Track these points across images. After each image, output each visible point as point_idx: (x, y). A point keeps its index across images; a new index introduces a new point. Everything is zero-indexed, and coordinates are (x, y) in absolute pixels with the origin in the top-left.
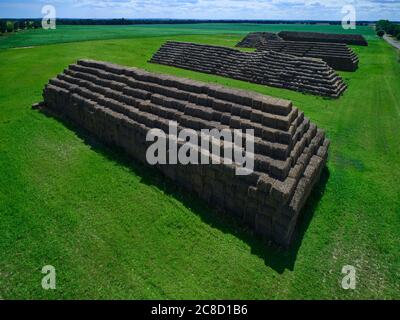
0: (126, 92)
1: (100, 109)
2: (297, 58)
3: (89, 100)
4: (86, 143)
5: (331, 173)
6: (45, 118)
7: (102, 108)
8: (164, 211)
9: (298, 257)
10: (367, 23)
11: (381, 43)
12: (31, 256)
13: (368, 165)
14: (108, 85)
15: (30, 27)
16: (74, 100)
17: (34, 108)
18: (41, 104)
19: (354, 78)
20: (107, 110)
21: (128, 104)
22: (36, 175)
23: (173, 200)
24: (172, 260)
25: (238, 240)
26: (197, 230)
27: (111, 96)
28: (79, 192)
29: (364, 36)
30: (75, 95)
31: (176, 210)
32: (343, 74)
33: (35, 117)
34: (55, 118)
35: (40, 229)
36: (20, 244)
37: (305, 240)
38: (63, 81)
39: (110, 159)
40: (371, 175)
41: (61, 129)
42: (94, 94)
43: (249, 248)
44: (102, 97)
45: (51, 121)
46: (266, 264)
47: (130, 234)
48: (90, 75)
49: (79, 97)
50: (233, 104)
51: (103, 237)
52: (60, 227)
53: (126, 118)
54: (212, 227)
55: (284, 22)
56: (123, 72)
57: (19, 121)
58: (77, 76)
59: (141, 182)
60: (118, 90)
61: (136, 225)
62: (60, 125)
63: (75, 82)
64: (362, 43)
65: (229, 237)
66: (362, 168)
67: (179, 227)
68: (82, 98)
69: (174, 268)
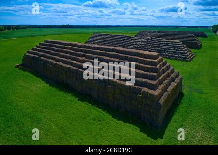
0: (71, 54)
1: (56, 64)
2: (166, 40)
3: (50, 60)
4: (47, 83)
5: (185, 95)
6: (23, 72)
7: (58, 63)
8: (91, 113)
9: (165, 132)
10: (207, 27)
11: (215, 37)
12: (16, 135)
13: (205, 91)
14: (61, 51)
15: (13, 29)
16: (42, 60)
17: (16, 67)
18: (21, 65)
19: (199, 52)
20: (61, 64)
21: (72, 60)
22: (18, 98)
23: (96, 108)
24: (95, 135)
25: (132, 126)
26: (110, 121)
27: (63, 56)
28: (43, 106)
29: (206, 33)
30: (42, 58)
31: (98, 113)
32: (193, 51)
33: (17, 72)
34: (29, 71)
35: (20, 123)
36: (9, 130)
37: (169, 125)
38: (35, 51)
39: (61, 90)
40: (207, 95)
41: (32, 77)
42: (53, 56)
43: (139, 129)
44: (58, 57)
45: (26, 73)
46: (148, 136)
47: (72, 124)
48: (52, 47)
49: (45, 59)
50: (129, 56)
51: (57, 126)
52: (32, 122)
53: (71, 67)
54: (118, 120)
55: (161, 26)
56: (70, 44)
57: (8, 73)
58: (44, 48)
59: (79, 100)
60: (67, 53)
61: (76, 120)
62: (31, 75)
63: (42, 51)
64: (204, 36)
65: (128, 124)
66: (202, 93)
67: (100, 120)
68: (46, 59)
69: (96, 139)
